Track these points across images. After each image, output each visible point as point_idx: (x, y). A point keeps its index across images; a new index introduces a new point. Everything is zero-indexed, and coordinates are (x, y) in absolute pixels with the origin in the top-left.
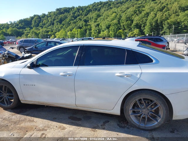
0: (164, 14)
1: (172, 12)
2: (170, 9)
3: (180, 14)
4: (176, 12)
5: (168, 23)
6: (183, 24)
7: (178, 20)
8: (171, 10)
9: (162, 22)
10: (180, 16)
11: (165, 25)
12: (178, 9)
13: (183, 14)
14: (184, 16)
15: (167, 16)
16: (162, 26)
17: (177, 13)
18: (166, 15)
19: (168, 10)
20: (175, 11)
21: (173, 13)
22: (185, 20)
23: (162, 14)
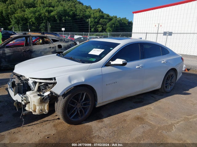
0: (9, 7)
1: (17, 7)
2: (14, 2)
3: (26, 10)
4: (22, 7)
5: (16, 18)
6: (30, 20)
7: (26, 16)
8: (16, 4)
9: (8, 16)
10: (26, 12)
11: (12, 19)
12: (23, 4)
13: (29, 11)
14: (31, 13)
15: (13, 10)
16: (10, 21)
17: (23, 9)
18: (11, 8)
19: (13, 4)
20: (20, 5)
21: (19, 8)
22: (32, 17)
23: (6, 7)
